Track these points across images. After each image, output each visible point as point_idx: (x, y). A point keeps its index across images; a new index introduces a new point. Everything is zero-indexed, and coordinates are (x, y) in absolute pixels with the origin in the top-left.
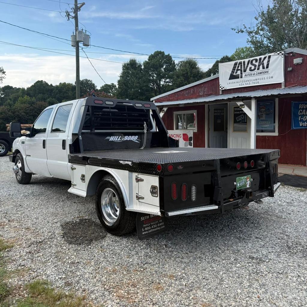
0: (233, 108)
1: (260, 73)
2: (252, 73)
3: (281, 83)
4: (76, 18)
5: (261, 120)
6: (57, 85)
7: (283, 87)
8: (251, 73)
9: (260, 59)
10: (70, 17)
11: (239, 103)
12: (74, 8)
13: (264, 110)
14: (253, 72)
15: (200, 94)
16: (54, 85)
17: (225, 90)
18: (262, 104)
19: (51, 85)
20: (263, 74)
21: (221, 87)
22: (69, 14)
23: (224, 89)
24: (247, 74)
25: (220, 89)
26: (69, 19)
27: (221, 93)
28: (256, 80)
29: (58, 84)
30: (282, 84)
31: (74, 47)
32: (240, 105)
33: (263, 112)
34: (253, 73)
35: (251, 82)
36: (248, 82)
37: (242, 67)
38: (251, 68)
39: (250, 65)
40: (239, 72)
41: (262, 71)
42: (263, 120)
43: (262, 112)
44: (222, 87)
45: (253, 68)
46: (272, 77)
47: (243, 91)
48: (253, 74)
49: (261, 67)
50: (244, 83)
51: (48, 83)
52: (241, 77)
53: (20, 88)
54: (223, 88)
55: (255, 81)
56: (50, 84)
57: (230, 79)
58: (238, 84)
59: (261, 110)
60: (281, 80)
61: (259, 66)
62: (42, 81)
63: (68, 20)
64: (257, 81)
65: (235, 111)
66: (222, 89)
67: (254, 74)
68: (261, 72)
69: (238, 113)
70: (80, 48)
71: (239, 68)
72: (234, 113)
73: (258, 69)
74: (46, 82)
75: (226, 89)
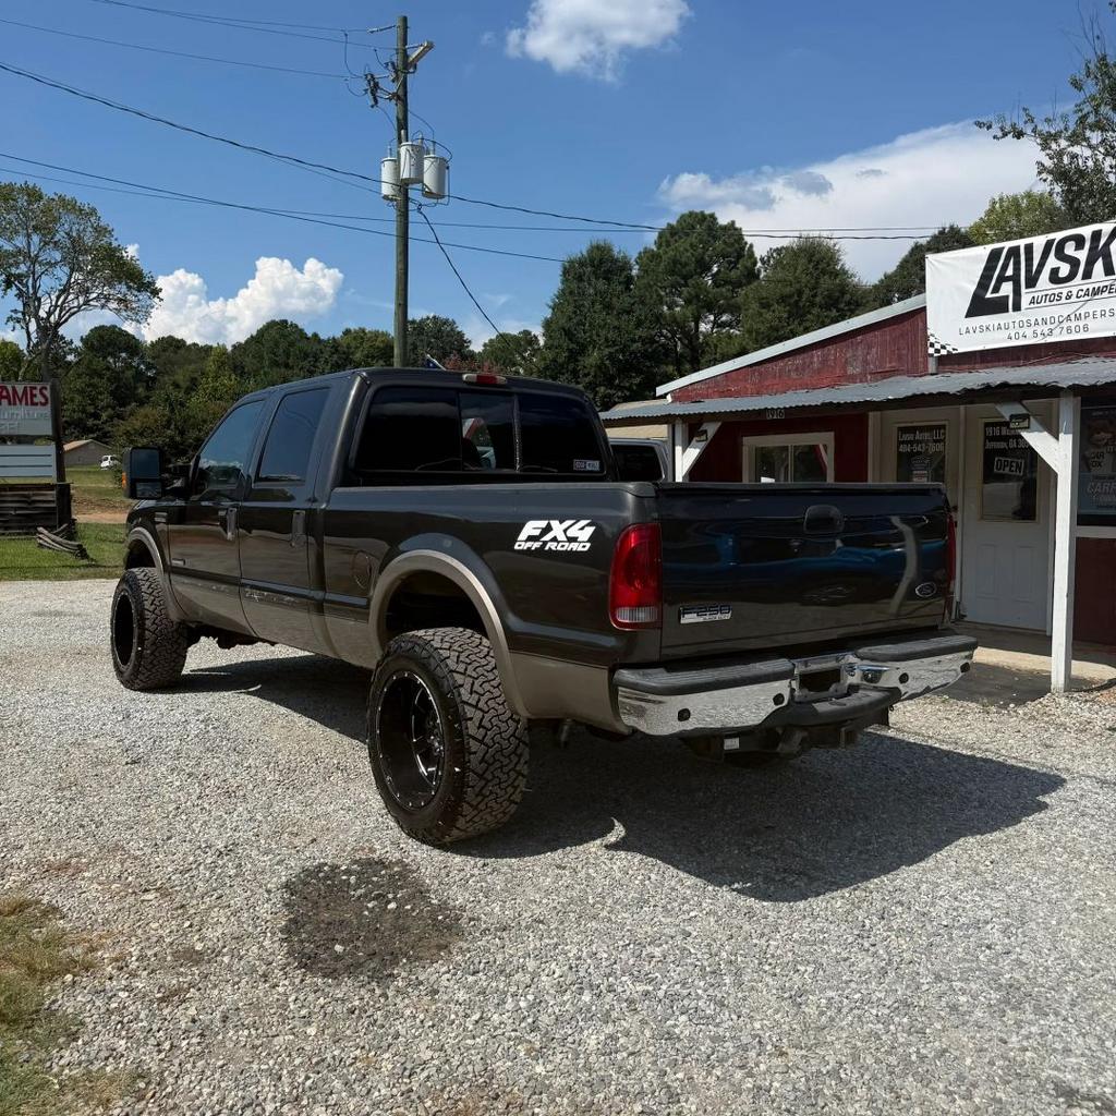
0: (982, 426)
1: (1096, 292)
2: (1060, 290)
4: (401, 98)
5: (1097, 477)
6: (334, 338)
8: (1056, 292)
9: (1096, 235)
10: (379, 93)
11: (1006, 411)
12: (393, 64)
13: (1110, 435)
14: (1064, 289)
15: (850, 371)
16: (323, 336)
17: (949, 355)
18: (1101, 413)
19: (315, 335)
20: (1106, 294)
21: (932, 345)
22: (376, 86)
23: (944, 352)
24: (1040, 294)
25: (931, 351)
26: (376, 102)
27: (932, 366)
28: (1078, 318)
29: (338, 334)
31: (392, 200)
32: (1012, 417)
33: (1107, 444)
34: (1065, 291)
35: (1056, 328)
36: (1045, 328)
37: (1019, 269)
38: (1055, 271)
39: (1052, 262)
40: (1007, 289)
41: (1102, 285)
42: (1104, 478)
43: (1098, 447)
44: (937, 346)
45: (1065, 269)
47: (1021, 359)
48: (1064, 296)
49: (1099, 266)
50: (1029, 332)
51: (306, 331)
52: (1017, 307)
53: (211, 347)
54: (943, 347)
55: (1073, 324)
56: (310, 335)
57: (970, 314)
58: (1004, 334)
59: (1097, 437)
61: (1090, 263)
62: (286, 321)
63: (372, 106)
64: (1081, 324)
65: (988, 438)
66: (937, 351)
67: (1069, 297)
68: (1096, 286)
69: (1002, 445)
70: (412, 206)
71: (1010, 272)
72: (985, 445)
73: (1087, 275)
74: (297, 326)
75: (954, 352)
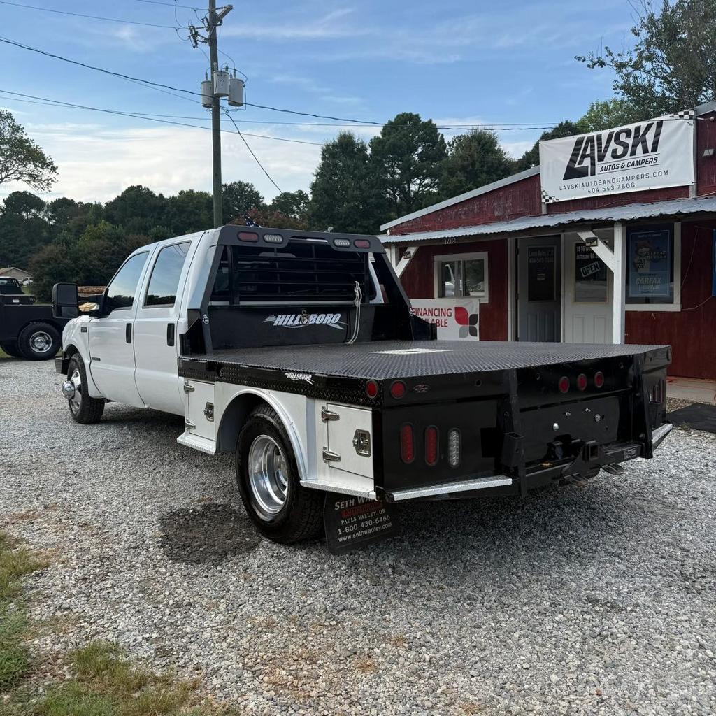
0: (574, 246)
1: (638, 163)
3: (687, 187)
7: (692, 195)
8: (616, 163)
9: (638, 129)
14: (619, 162)
15: (495, 214)
17: (555, 203)
18: (642, 236)
20: (644, 165)
21: (544, 197)
23: (551, 201)
24: (606, 165)
25: (543, 200)
27: (544, 210)
28: (628, 179)
30: (690, 188)
33: (646, 255)
34: (621, 163)
35: (616, 185)
36: (610, 185)
38: (615, 151)
39: (613, 145)
40: (587, 162)
41: (641, 159)
42: (645, 275)
43: (641, 256)
44: (547, 198)
45: (620, 150)
46: (666, 173)
47: (597, 204)
48: (620, 166)
49: (640, 148)
50: (600, 188)
52: (593, 173)
54: (551, 198)
55: (626, 183)
57: (566, 177)
58: (586, 189)
59: (640, 250)
60: (688, 179)
61: (635, 146)
64: (630, 182)
66: (547, 201)
67: (623, 166)
68: (638, 159)
69: (586, 257)
71: (588, 152)
73: (633, 153)
75: (557, 201)
